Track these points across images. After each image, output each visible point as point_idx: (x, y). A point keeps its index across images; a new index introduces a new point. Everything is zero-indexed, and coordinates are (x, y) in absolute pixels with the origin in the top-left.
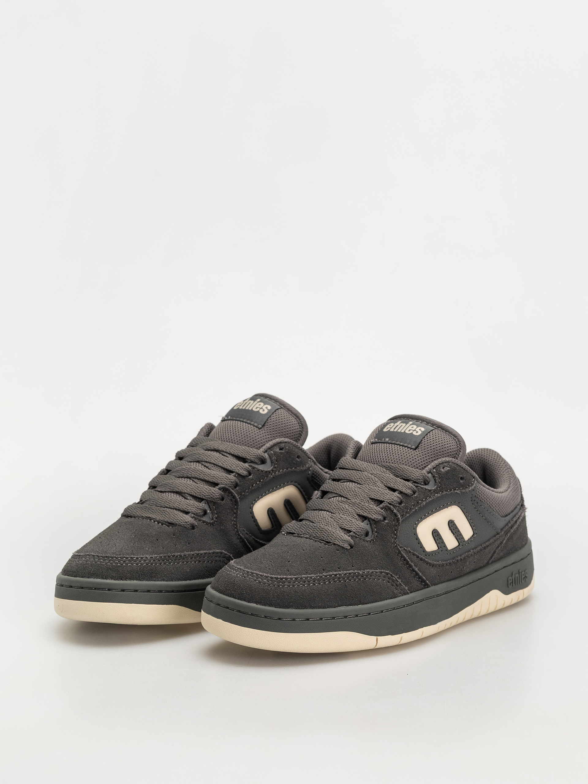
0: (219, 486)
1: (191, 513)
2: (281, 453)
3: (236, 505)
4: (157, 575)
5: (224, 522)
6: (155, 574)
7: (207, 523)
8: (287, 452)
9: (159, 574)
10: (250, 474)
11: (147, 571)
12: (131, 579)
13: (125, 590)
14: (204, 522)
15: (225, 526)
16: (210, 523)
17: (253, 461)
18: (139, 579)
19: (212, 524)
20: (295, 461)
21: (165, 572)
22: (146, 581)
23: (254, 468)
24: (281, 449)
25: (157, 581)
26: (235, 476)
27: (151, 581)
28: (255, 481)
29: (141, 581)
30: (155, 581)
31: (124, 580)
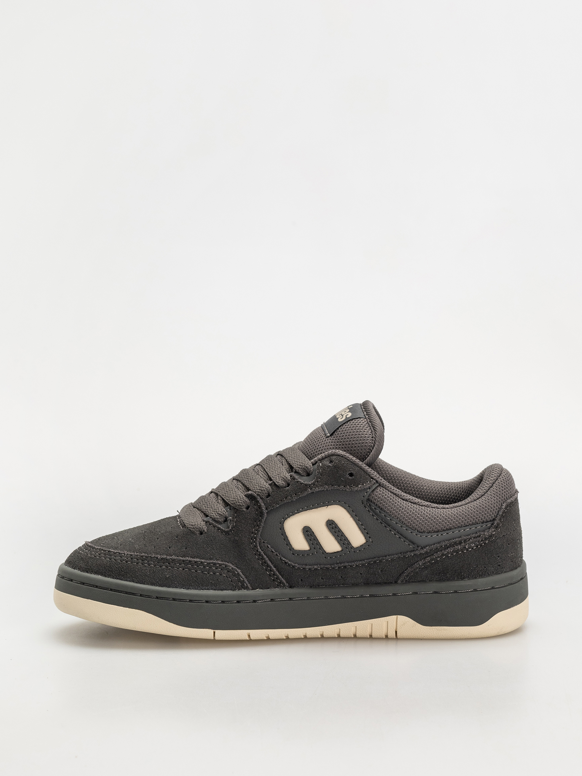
0: (250, 492)
1: (210, 517)
2: (329, 467)
3: (261, 516)
4: (126, 575)
5: (240, 533)
6: (124, 573)
7: (222, 531)
8: (335, 467)
9: (129, 574)
10: (288, 485)
11: (117, 568)
12: (96, 573)
13: (85, 583)
14: (219, 529)
15: (240, 537)
16: (225, 531)
17: (297, 471)
18: (104, 575)
19: (227, 533)
20: (343, 478)
21: (138, 573)
22: (112, 578)
23: (294, 479)
24: (331, 462)
25: (124, 580)
26: (270, 485)
27: (117, 579)
28: (289, 493)
29: (106, 577)
30: (121, 580)
31: (89, 573)
